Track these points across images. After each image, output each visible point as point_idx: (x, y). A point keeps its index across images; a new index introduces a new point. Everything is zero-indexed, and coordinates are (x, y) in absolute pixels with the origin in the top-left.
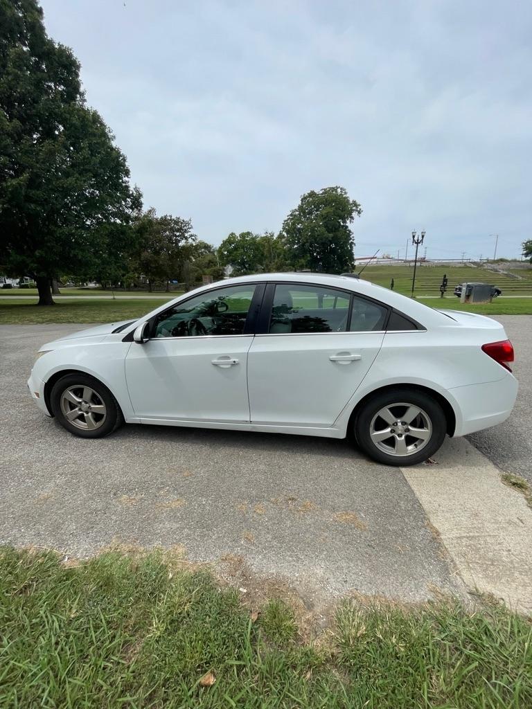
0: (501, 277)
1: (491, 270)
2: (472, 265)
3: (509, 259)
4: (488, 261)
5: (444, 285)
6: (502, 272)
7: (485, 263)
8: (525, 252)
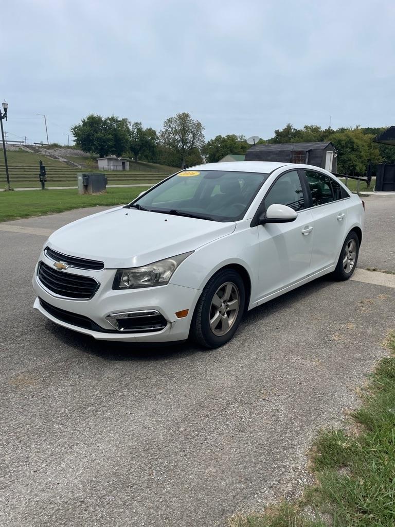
0: (63, 165)
1: (49, 156)
2: (28, 149)
3: (63, 145)
4: (43, 146)
5: (43, 174)
6: (61, 159)
7: (40, 147)
8: (76, 138)
